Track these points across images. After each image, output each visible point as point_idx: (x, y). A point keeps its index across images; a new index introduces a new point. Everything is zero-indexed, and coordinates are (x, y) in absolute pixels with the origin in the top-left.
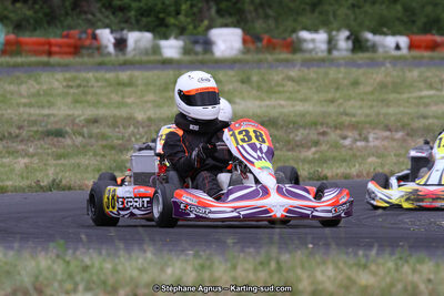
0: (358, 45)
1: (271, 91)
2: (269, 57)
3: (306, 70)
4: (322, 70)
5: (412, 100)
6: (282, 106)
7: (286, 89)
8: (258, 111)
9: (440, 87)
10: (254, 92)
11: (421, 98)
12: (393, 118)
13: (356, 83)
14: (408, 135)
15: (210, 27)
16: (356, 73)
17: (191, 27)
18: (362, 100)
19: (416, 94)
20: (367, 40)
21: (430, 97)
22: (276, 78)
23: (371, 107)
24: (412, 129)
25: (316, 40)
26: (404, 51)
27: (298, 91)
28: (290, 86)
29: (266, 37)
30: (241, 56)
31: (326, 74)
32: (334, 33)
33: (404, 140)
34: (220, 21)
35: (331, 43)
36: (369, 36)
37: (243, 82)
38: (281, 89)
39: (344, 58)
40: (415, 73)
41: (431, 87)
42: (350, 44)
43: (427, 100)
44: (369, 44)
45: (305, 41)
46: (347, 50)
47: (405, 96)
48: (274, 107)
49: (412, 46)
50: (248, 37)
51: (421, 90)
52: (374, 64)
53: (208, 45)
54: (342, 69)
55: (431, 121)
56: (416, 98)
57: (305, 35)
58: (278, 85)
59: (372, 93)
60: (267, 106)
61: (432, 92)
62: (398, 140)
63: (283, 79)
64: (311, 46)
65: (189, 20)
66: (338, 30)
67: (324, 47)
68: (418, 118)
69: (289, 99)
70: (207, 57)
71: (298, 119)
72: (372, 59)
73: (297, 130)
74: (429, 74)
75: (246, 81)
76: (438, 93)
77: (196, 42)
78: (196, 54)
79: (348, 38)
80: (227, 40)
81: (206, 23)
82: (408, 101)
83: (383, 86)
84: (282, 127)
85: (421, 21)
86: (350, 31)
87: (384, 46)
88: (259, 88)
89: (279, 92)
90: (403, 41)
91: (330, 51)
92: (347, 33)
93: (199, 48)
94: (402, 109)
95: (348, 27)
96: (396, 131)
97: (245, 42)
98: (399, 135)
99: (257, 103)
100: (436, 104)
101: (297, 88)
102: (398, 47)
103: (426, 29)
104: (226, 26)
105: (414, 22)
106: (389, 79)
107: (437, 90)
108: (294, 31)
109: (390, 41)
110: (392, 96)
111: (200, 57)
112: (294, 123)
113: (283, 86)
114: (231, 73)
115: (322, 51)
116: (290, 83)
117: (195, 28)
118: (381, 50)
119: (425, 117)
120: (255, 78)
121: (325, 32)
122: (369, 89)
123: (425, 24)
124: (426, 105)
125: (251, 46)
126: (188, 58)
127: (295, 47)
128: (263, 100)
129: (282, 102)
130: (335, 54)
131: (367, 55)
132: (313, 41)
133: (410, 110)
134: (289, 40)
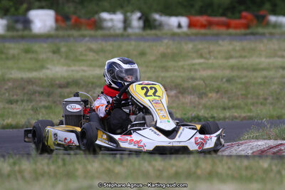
0: (148, 24)
1: (76, 60)
2: (75, 33)
3: (104, 44)
4: (116, 44)
5: (185, 67)
6: (84, 71)
7: (88, 58)
8: (65, 74)
9: (208, 56)
10: (62, 60)
11: (193, 65)
12: (168, 80)
13: (143, 54)
14: (180, 92)
15: (29, 9)
16: (144, 46)
17: (13, 10)
18: (147, 67)
19: (190, 62)
20: (155, 20)
21: (200, 64)
22: (80, 50)
23: (154, 72)
24: (183, 88)
25: (113, 20)
26: (185, 29)
27: (97, 60)
28: (91, 56)
29: (74, 17)
30: (53, 32)
31: (120, 47)
32: (129, 14)
33: (177, 97)
34: (37, 4)
35: (126, 23)
36: (157, 17)
37: (54, 52)
38: (84, 58)
39: (135, 34)
40: (190, 46)
41: (201, 56)
42: (141, 23)
43: (197, 67)
44: (157, 23)
45: (105, 20)
46: (139, 28)
47: (181, 63)
48: (78, 72)
49: (191, 25)
50: (60, 18)
51: (194, 59)
52: (158, 39)
53: (27, 23)
54: (133, 43)
55: (197, 82)
56: (189, 65)
57: (105, 15)
58: (81, 54)
59: (155, 61)
60: (72, 71)
61: (202, 61)
62: (172, 96)
63: (86, 50)
64: (109, 24)
65: (11, 4)
66: (132, 12)
67: (120, 25)
68: (188, 80)
69: (90, 65)
70: (26, 33)
71: (95, 80)
72: (156, 35)
73: (95, 89)
74: (200, 46)
75: (56, 51)
76: (206, 61)
77: (17, 21)
78: (17, 30)
79: (140, 18)
80: (42, 20)
81: (25, 6)
82: (182, 67)
83: (164, 56)
84: (83, 86)
85: (198, 5)
86: (141, 12)
87: (169, 25)
88: (67, 57)
89: (83, 60)
90: (184, 21)
91: (125, 28)
92: (138, 14)
93: (19, 26)
94: (176, 73)
95: (140, 10)
96: (171, 89)
97: (57, 21)
98: (173, 93)
99: (65, 68)
100: (204, 69)
101: (97, 57)
102: (180, 26)
103: (202, 12)
104: (41, 8)
105: (192, 6)
106: (169, 51)
107: (206, 58)
108: (97, 13)
109: (174, 21)
110: (171, 64)
111: (20, 33)
112: (93, 83)
113: (86, 55)
114: (45, 45)
115: (119, 29)
116: (91, 54)
117: (17, 9)
118: (166, 28)
119: (193, 79)
120: (63, 49)
121: (122, 13)
122: (152, 58)
123: (201, 7)
124: (196, 70)
125: (63, 25)
126: (10, 34)
127: (97, 25)
128: (69, 66)
129: (85, 68)
130: (130, 31)
131: (153, 32)
132: (112, 20)
133: (182, 74)
134: (93, 19)
